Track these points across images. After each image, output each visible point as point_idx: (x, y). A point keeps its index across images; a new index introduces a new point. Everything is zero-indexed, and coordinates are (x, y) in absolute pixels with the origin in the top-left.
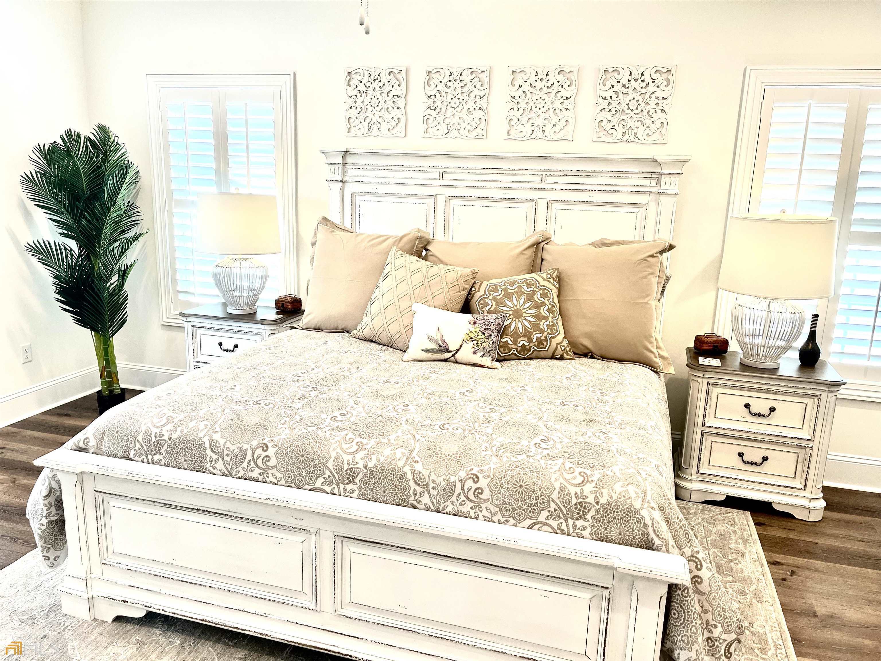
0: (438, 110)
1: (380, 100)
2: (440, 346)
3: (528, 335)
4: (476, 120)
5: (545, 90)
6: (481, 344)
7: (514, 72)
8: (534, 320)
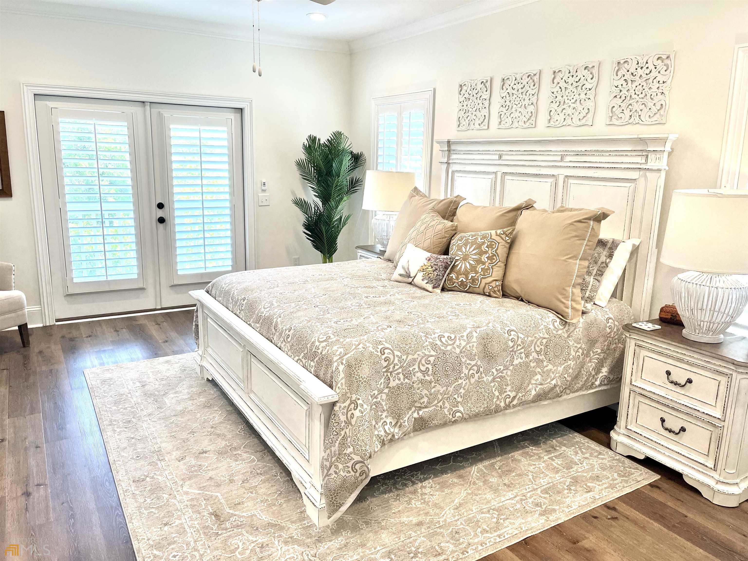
0: (507, 107)
1: (476, 103)
2: (407, 273)
3: (466, 274)
4: (529, 113)
5: (575, 84)
6: (428, 274)
7: (555, 72)
8: (474, 264)
